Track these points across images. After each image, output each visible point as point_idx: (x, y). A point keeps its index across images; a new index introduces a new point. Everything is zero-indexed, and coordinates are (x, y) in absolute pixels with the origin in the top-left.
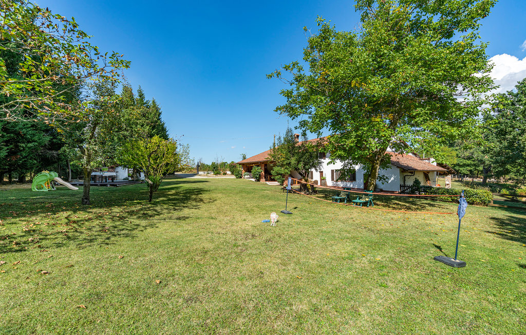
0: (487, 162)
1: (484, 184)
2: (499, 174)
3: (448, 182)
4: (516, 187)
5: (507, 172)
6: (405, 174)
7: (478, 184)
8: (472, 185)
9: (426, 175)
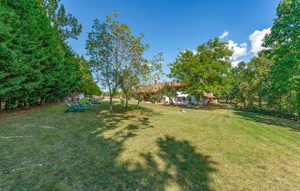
0: (228, 94)
1: (227, 103)
2: (231, 99)
3: (216, 102)
4: (237, 103)
5: (234, 98)
6: (204, 99)
7: (225, 103)
8: (223, 103)
9: (210, 99)
